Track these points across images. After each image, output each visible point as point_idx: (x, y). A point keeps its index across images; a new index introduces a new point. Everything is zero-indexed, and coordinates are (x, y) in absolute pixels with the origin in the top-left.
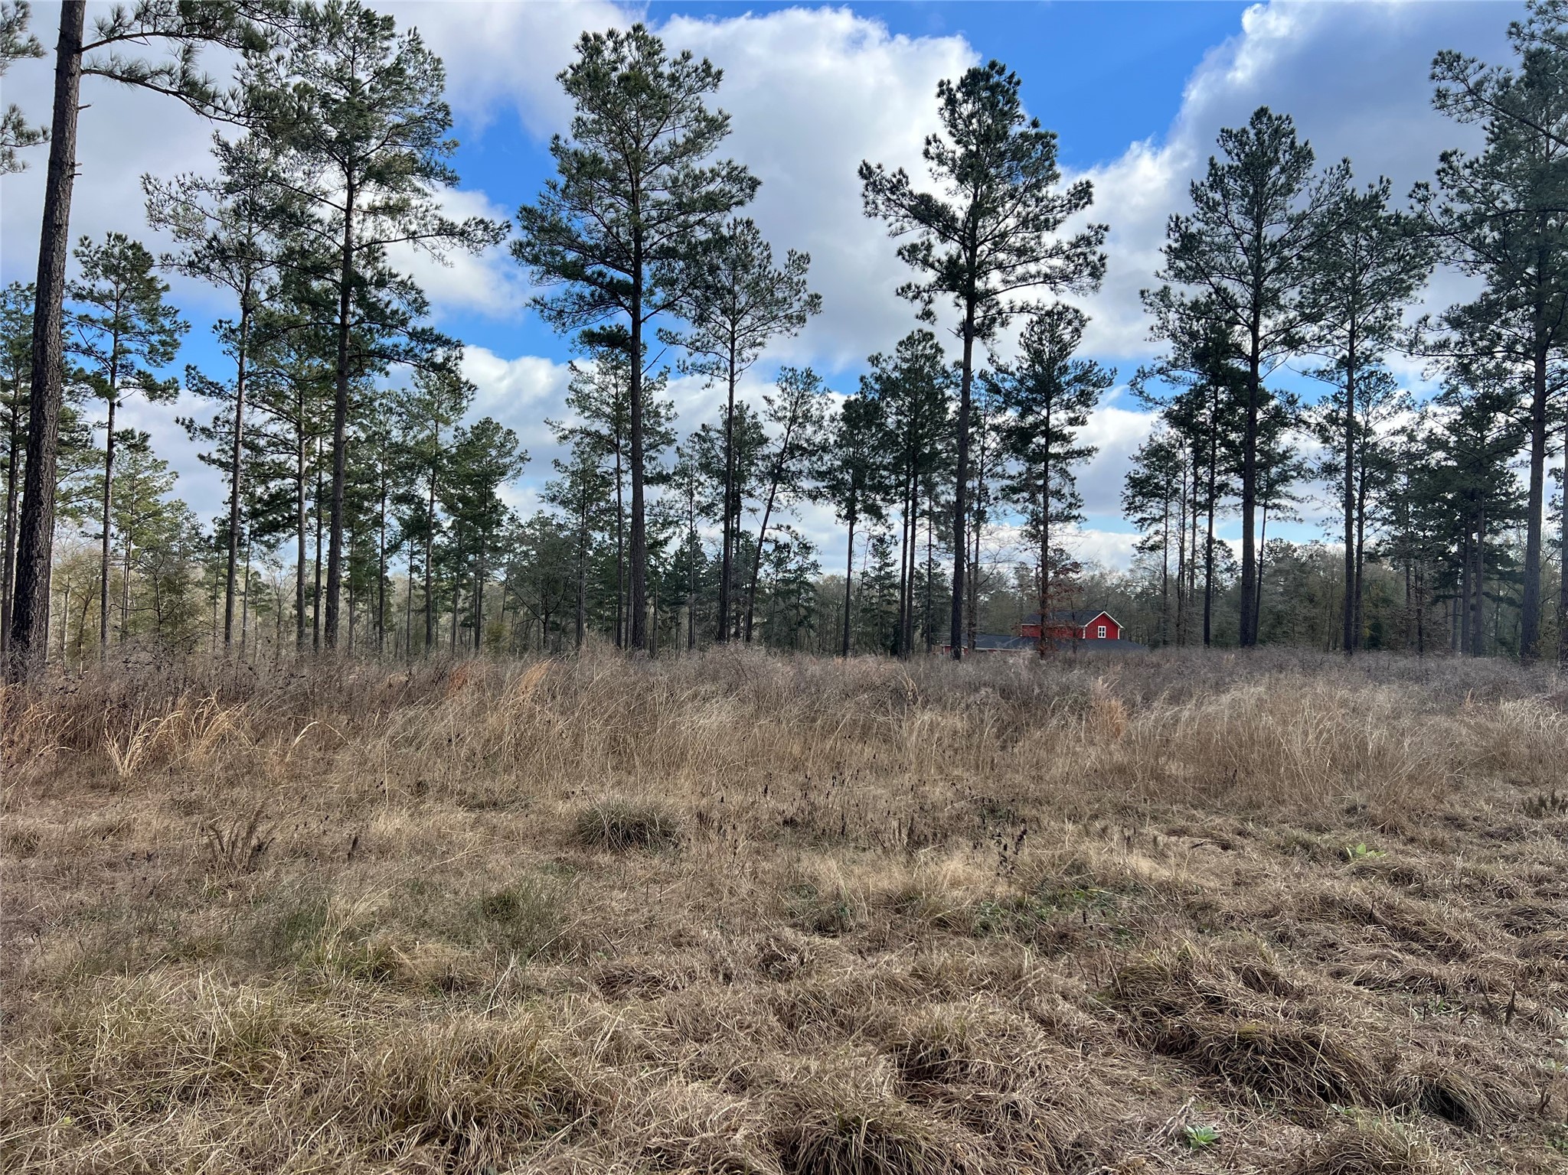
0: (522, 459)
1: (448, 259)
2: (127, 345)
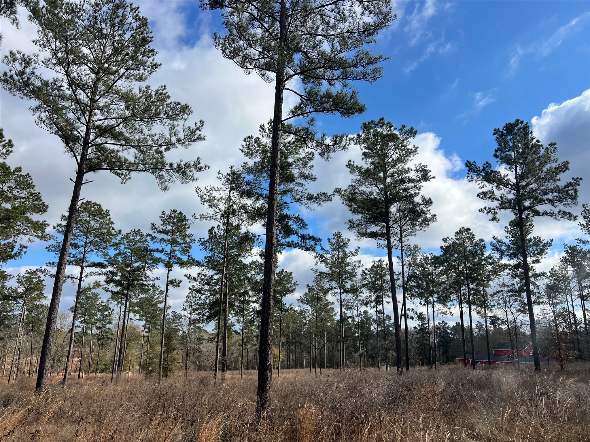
0: (295, 284)
1: (312, 208)
2: (175, 248)
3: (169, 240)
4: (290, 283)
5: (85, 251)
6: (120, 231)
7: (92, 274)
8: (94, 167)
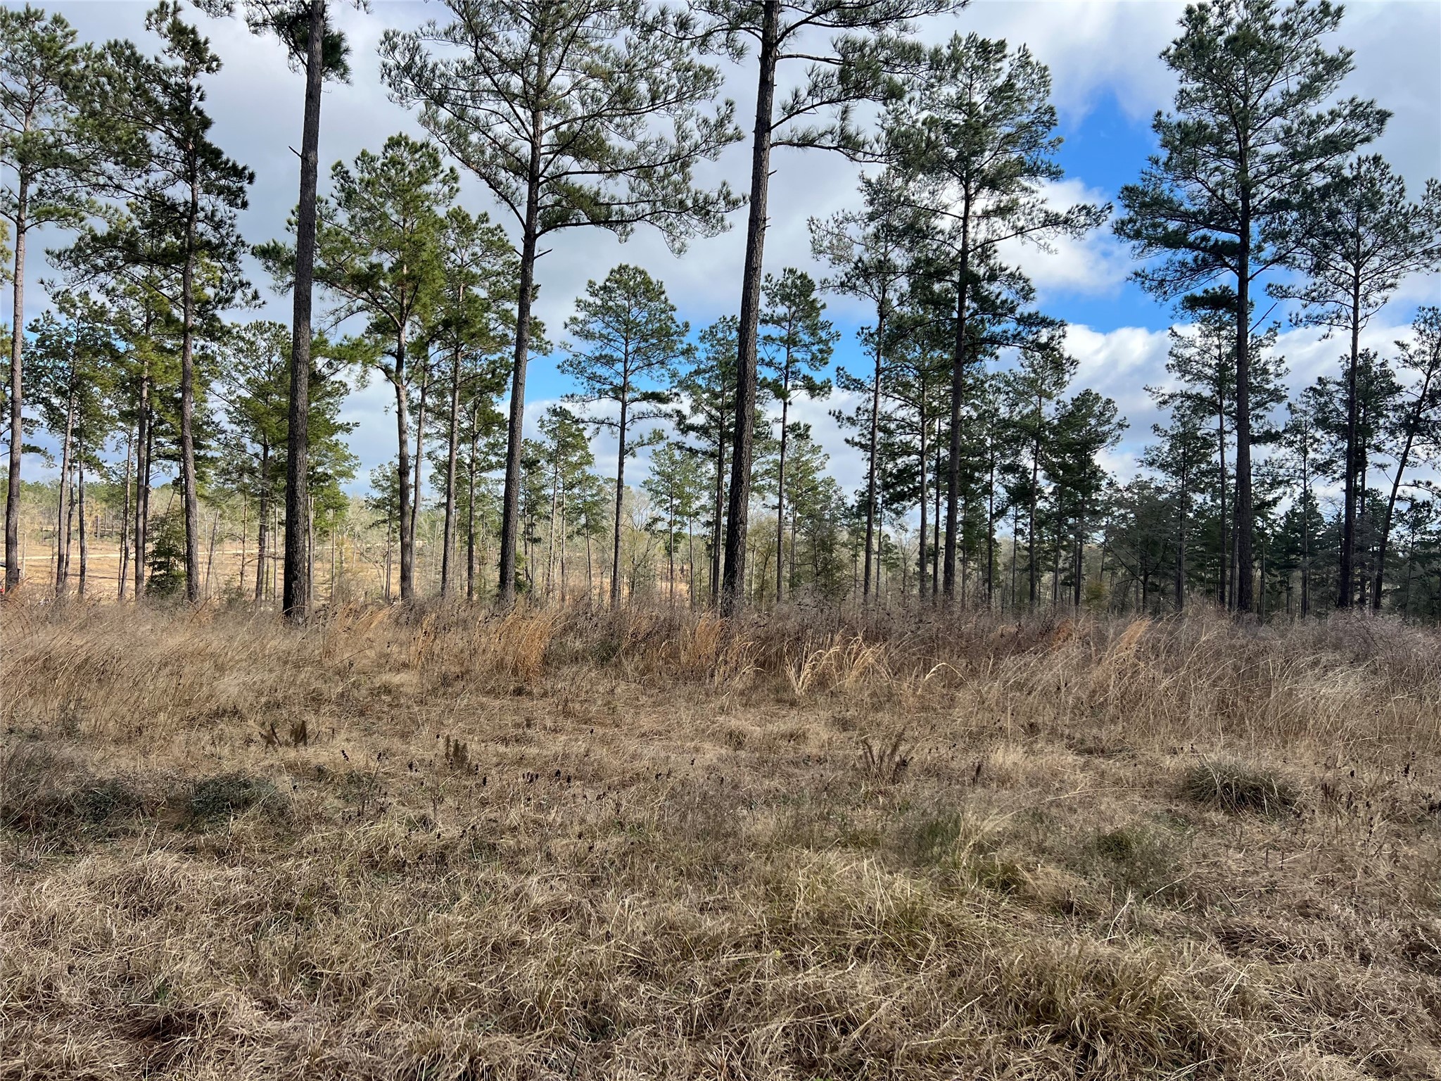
2: (796, 355)
3: (781, 339)
4: (1108, 421)
5: (626, 371)
7: (642, 416)
8: (557, 220)
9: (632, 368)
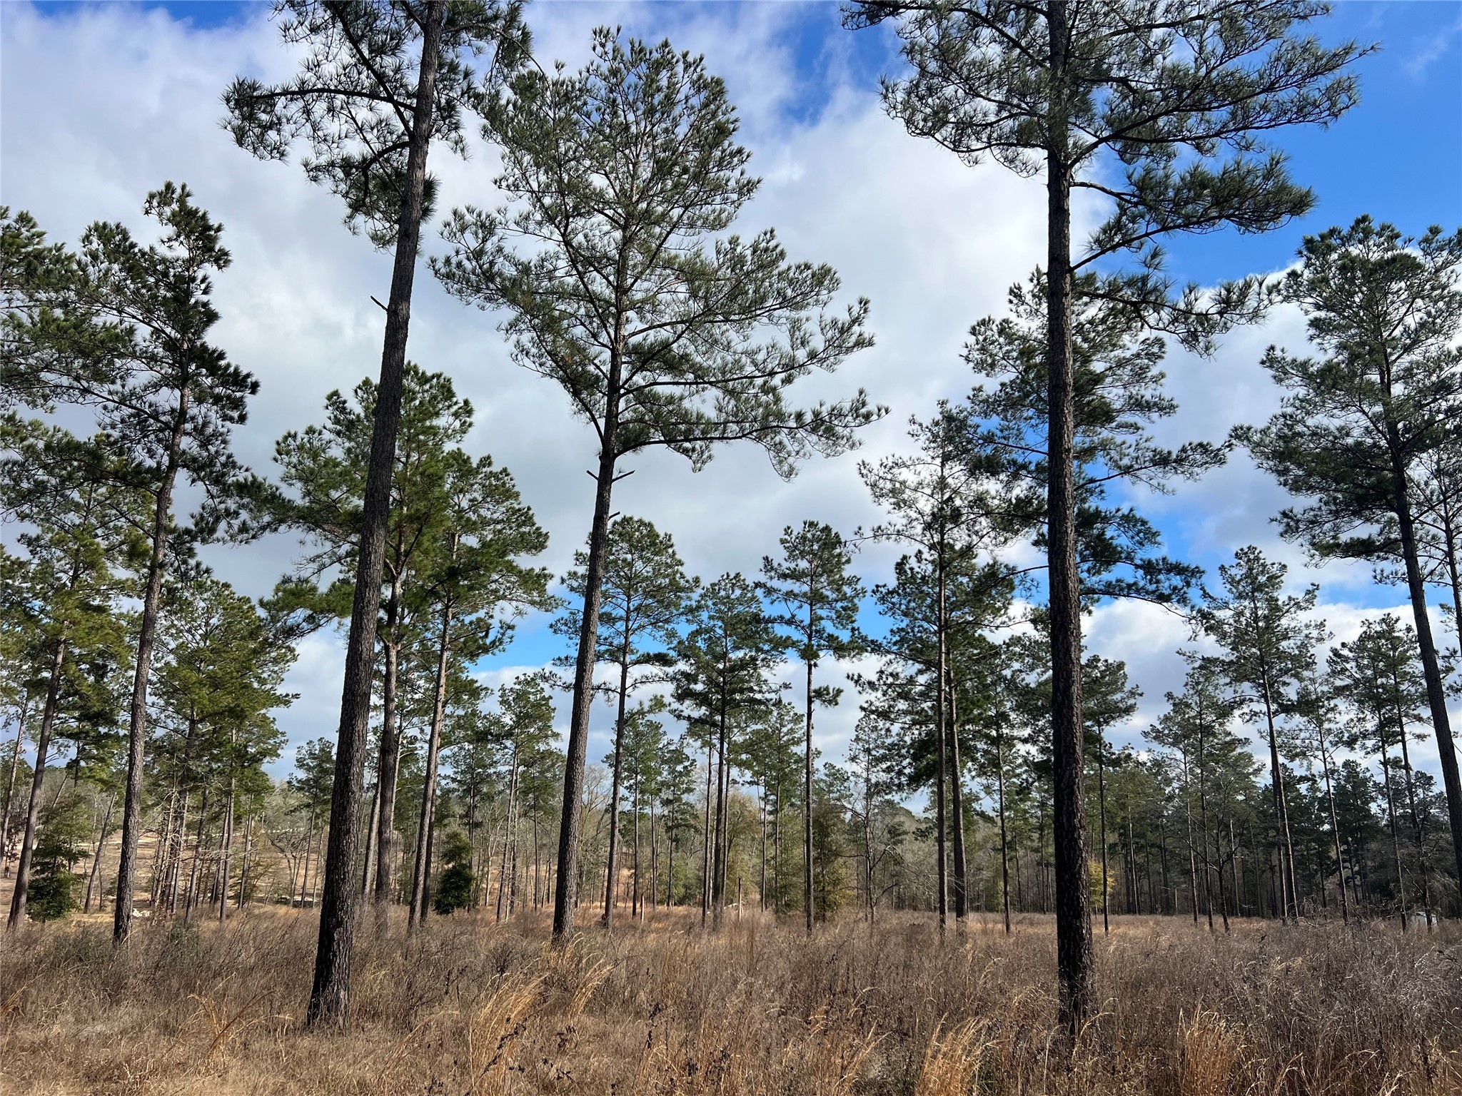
0: (1132, 694)
1: (1169, 487)
2: (820, 612)
3: (805, 594)
4: (1120, 690)
5: (627, 630)
6: (697, 580)
7: (646, 680)
8: (634, 442)
9: (635, 626)
